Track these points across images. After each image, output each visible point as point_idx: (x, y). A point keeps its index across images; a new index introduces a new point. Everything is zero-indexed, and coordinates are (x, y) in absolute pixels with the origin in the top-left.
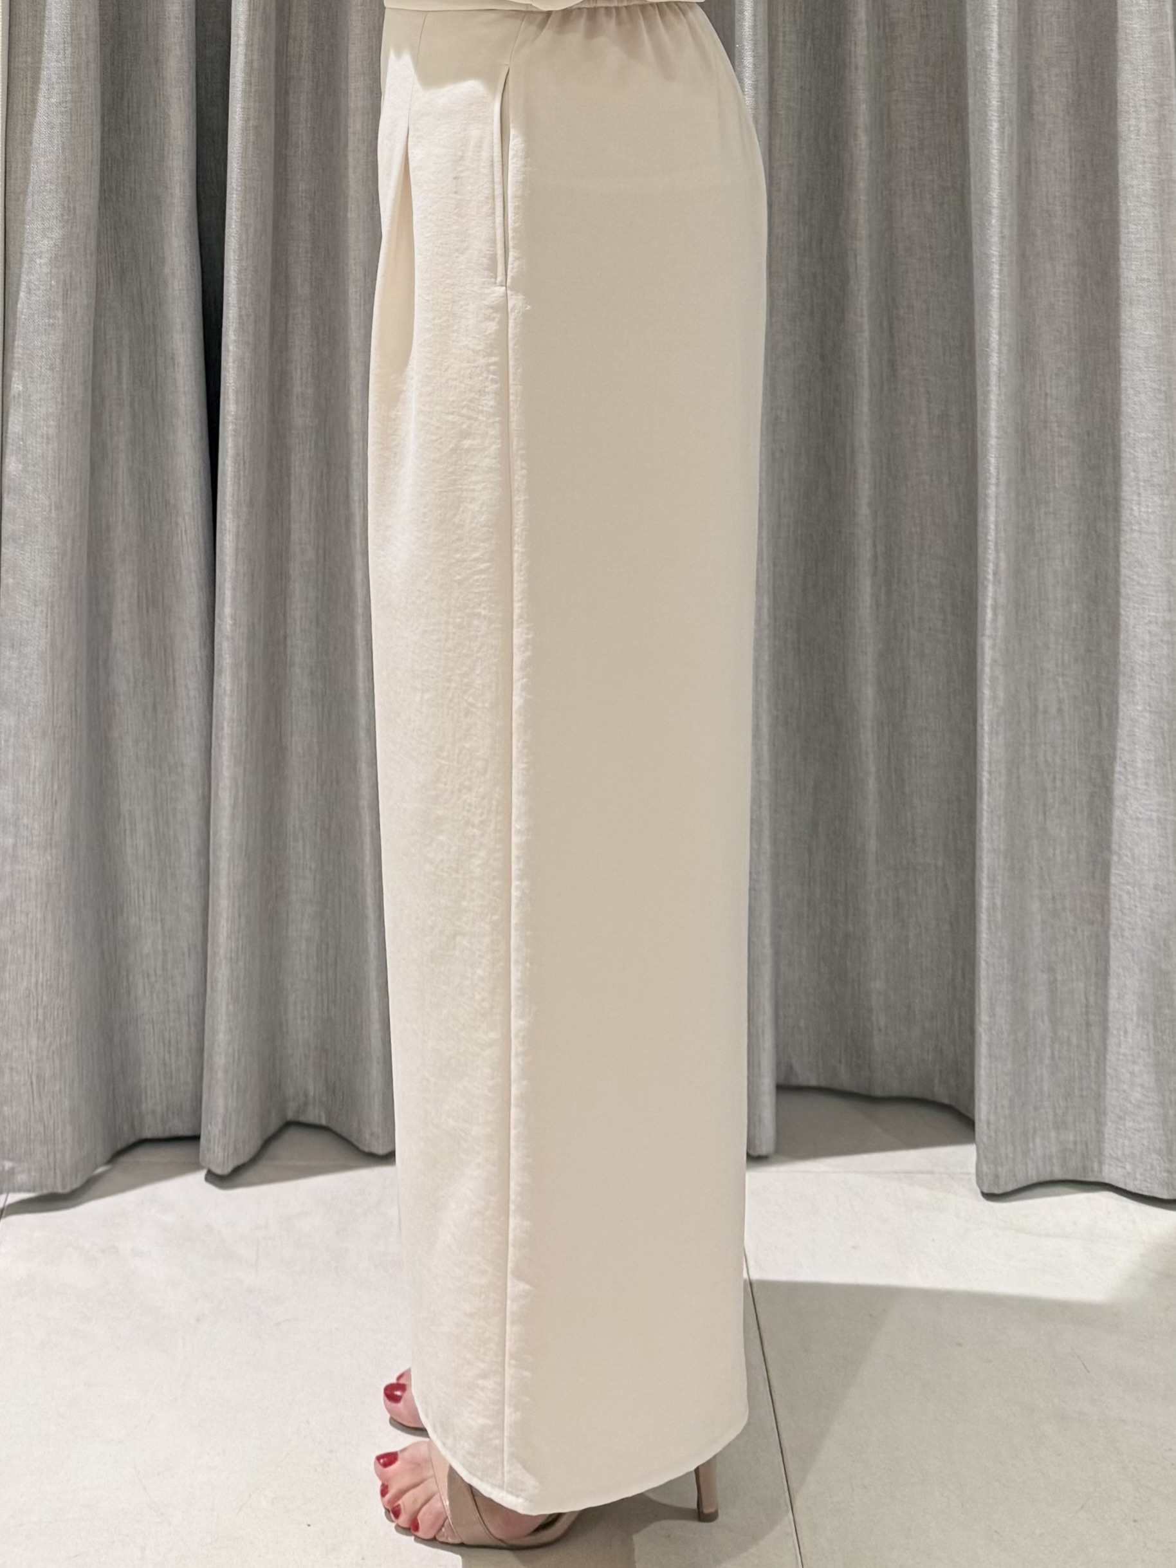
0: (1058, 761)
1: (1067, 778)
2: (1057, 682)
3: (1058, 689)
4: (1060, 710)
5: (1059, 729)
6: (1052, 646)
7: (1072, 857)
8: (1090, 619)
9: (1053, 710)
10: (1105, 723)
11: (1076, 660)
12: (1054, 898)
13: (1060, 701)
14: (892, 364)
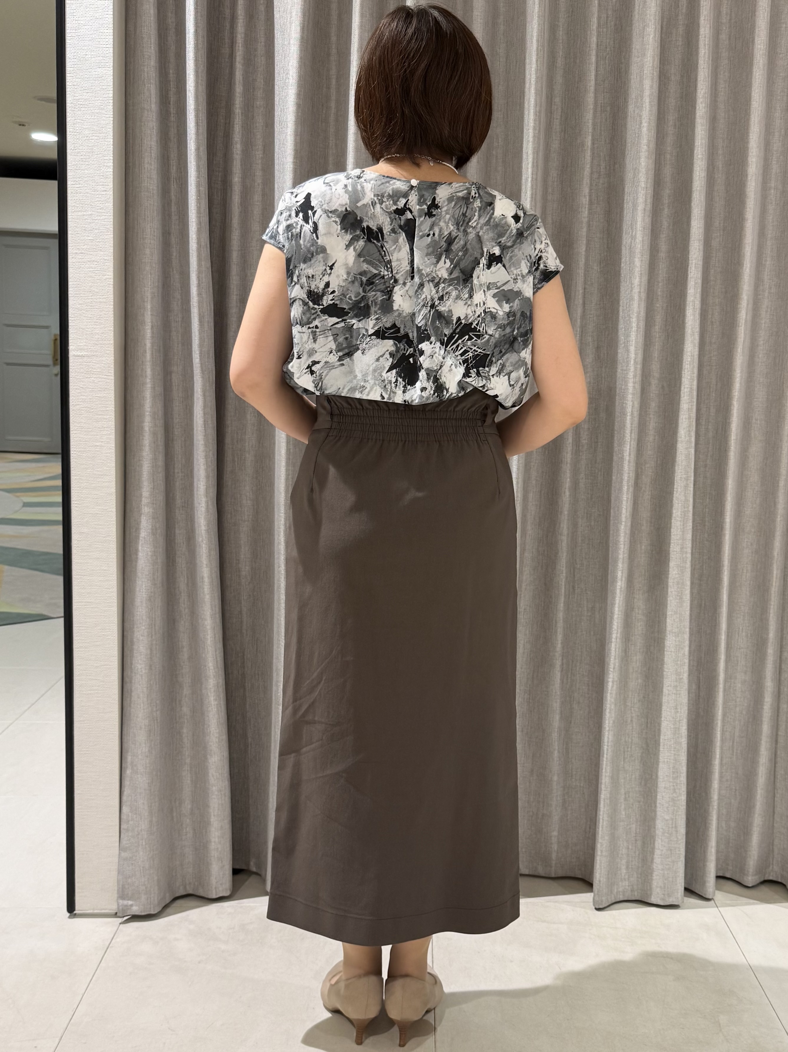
0: (630, 740)
1: (633, 747)
2: (631, 710)
3: (631, 712)
4: (632, 721)
5: (631, 728)
6: (630, 696)
7: (633, 776)
8: (645, 686)
9: (629, 721)
10: (649, 725)
11: (639, 701)
12: (625, 794)
13: (632, 717)
14: (573, 587)
